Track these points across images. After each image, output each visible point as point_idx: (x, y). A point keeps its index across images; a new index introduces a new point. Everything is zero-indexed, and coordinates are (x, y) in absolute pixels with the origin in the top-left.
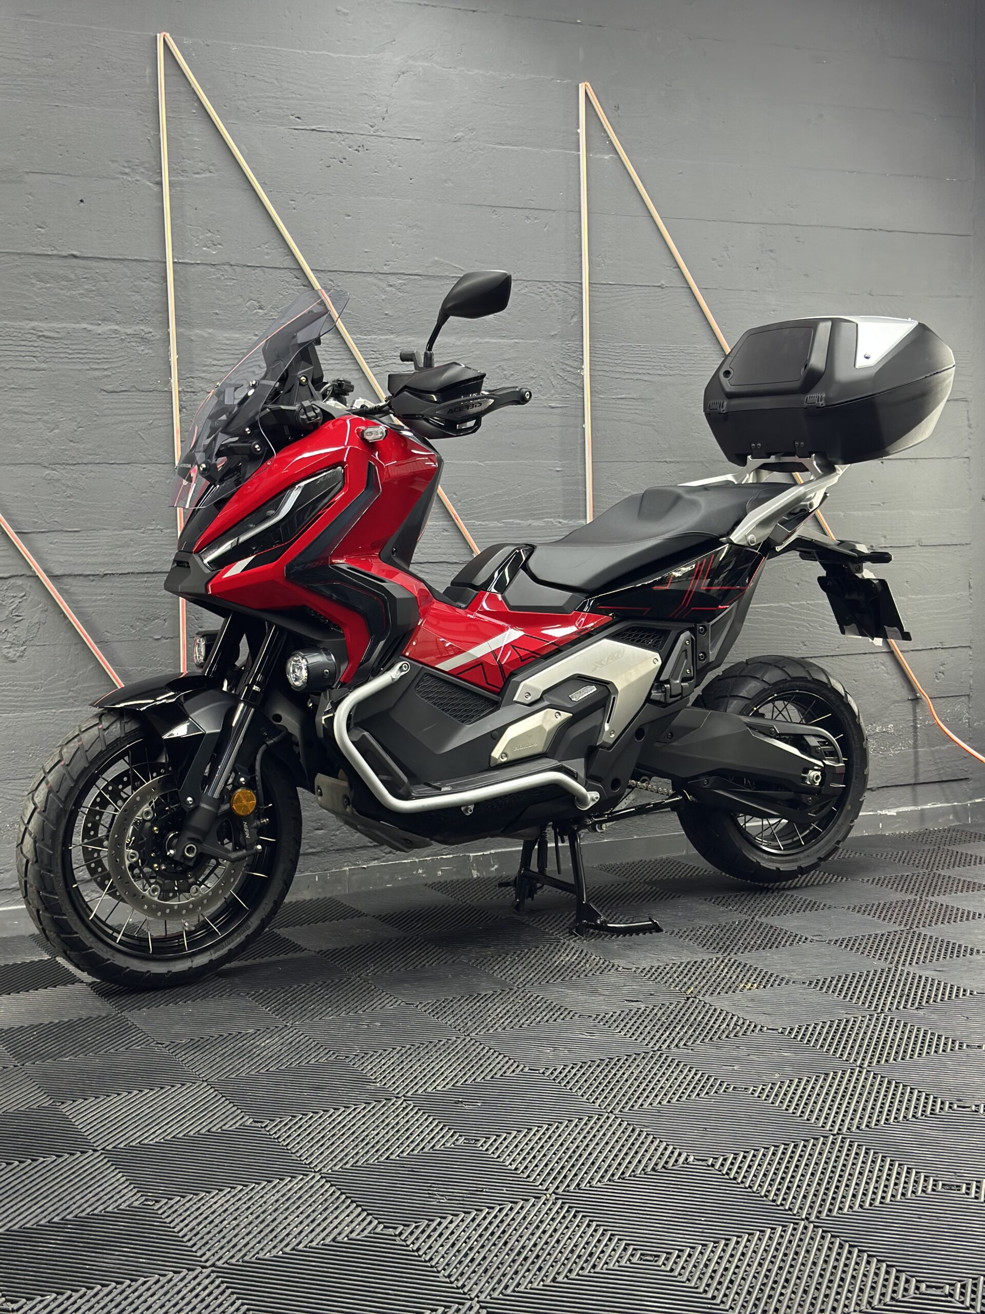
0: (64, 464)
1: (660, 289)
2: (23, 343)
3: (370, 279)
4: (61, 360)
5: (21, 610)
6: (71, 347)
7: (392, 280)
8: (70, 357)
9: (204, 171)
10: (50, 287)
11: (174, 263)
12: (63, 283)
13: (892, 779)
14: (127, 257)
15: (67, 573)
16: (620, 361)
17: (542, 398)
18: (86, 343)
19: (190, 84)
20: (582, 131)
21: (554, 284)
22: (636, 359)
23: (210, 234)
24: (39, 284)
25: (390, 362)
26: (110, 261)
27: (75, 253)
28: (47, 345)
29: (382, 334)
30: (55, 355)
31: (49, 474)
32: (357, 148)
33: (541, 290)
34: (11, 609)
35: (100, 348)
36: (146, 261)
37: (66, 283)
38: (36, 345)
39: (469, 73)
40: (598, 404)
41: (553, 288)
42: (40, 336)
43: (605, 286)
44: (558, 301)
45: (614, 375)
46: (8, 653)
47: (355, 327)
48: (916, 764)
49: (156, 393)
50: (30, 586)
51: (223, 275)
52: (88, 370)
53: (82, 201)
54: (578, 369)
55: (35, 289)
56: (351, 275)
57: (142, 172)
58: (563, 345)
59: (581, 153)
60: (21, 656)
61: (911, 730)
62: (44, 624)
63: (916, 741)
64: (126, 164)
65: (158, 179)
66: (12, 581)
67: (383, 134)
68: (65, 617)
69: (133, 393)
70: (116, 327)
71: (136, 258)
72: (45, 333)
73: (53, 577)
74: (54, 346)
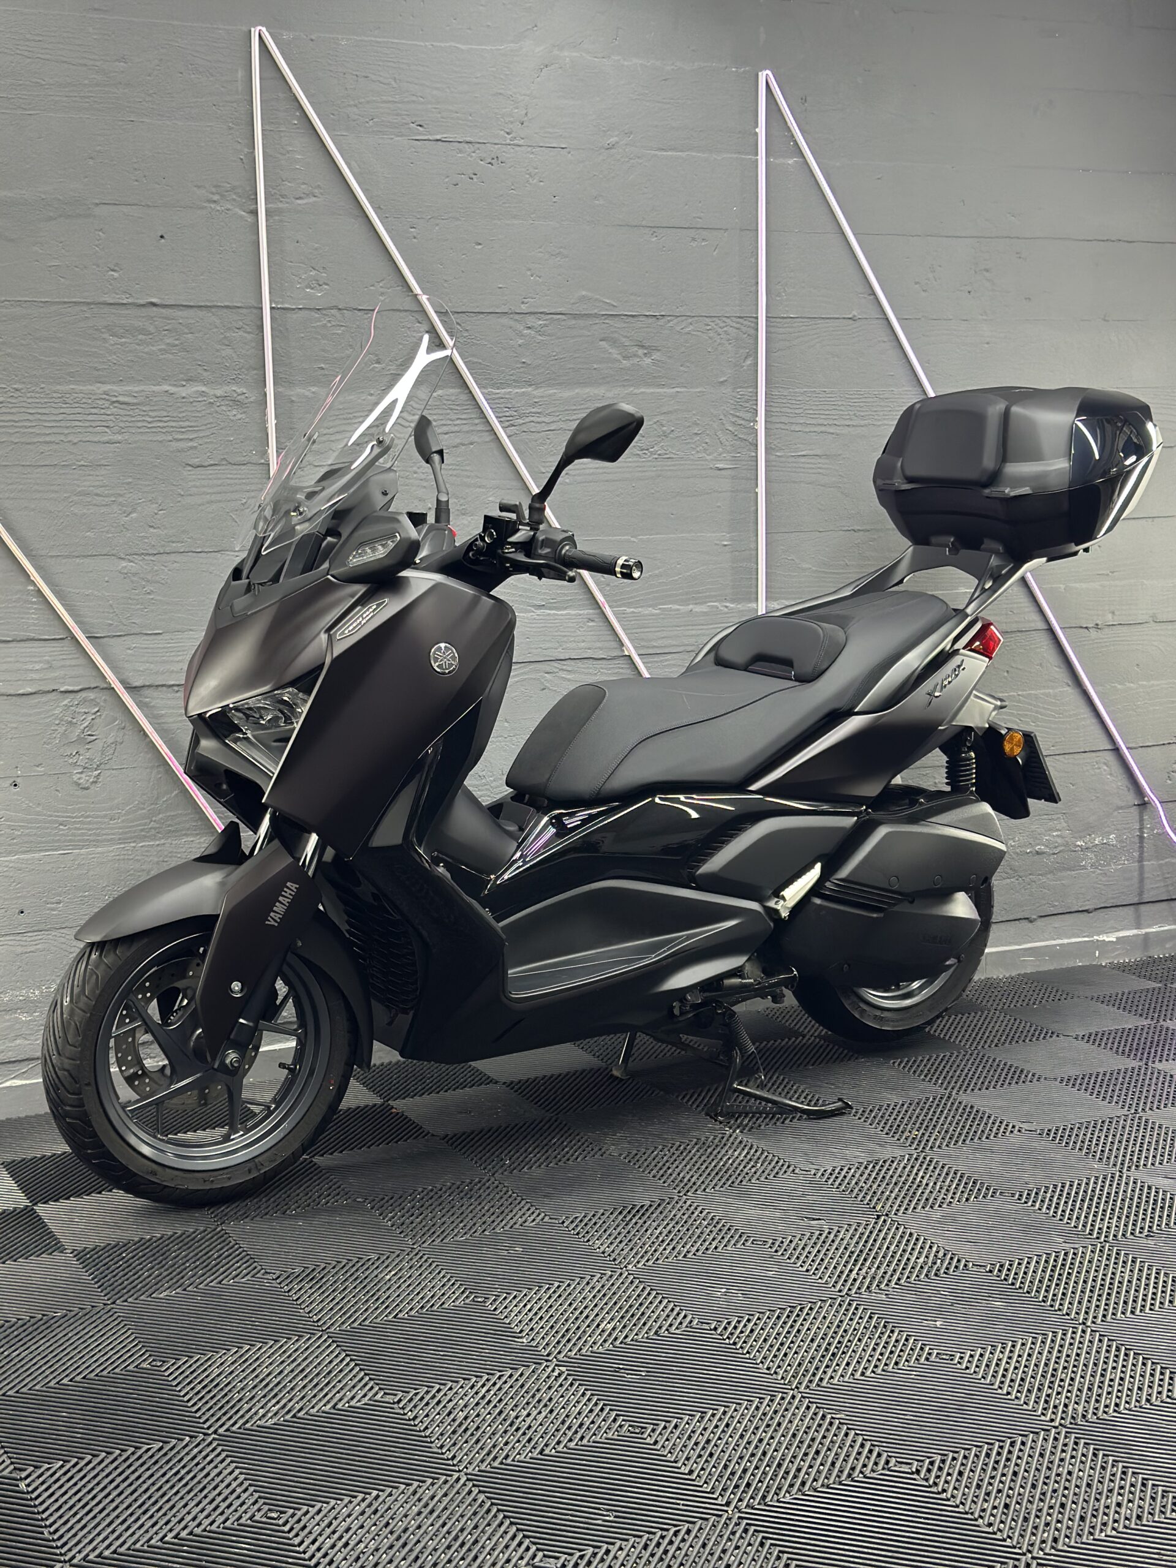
0: (143, 554)
1: (851, 322)
2: (94, 411)
3: (504, 320)
4: (140, 430)
5: (95, 728)
6: (150, 413)
7: (531, 320)
8: (150, 426)
9: (308, 195)
10: (126, 342)
11: (272, 308)
12: (140, 337)
13: (1113, 898)
14: (215, 303)
15: (148, 684)
16: (801, 411)
17: (708, 458)
18: (168, 409)
19: (290, 88)
20: (761, 130)
21: (724, 319)
22: (820, 407)
23: (313, 273)
24: (113, 340)
25: (527, 420)
26: (196, 309)
27: (154, 300)
28: (122, 412)
29: (519, 387)
30: (131, 424)
31: (126, 567)
32: (490, 160)
33: (708, 328)
34: (82, 727)
36: (239, 307)
37: (144, 337)
38: (109, 413)
39: (626, 63)
40: (774, 463)
41: (723, 325)
42: (114, 402)
43: (785, 320)
44: (729, 340)
45: (793, 428)
46: (79, 779)
47: (486, 379)
48: (1142, 880)
49: (249, 467)
50: (105, 700)
51: (329, 321)
52: (171, 441)
53: (162, 237)
54: (750, 421)
55: (107, 345)
56: (482, 316)
57: (234, 200)
58: (734, 394)
59: (759, 157)
60: (95, 782)
61: (1137, 840)
62: (122, 743)
63: (1141, 853)
64: (214, 190)
65: (253, 207)
66: (83, 694)
67: (521, 142)
68: (146, 735)
69: (223, 467)
70: (204, 389)
71: (227, 304)
72: (121, 399)
73: (130, 689)
74: (131, 413)
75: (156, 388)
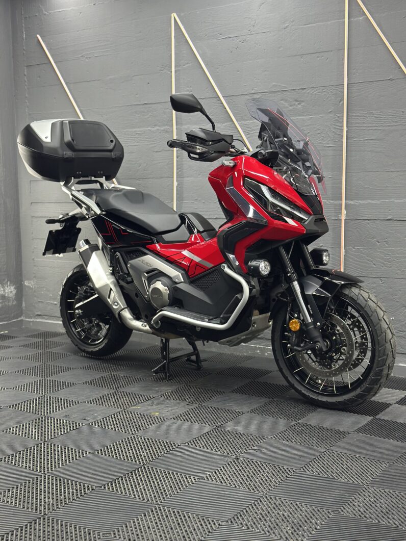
0: (142, 178)
1: (389, 81)
3: (246, 97)
4: (142, 142)
6: (145, 136)
8: (145, 140)
9: (187, 64)
10: (139, 116)
12: (143, 114)
16: (365, 121)
17: (324, 142)
18: (149, 135)
22: (375, 119)
26: (156, 104)
27: (146, 102)
28: (138, 136)
30: (140, 140)
32: (243, 41)
33: (324, 91)
35: (153, 136)
38: (135, 137)
41: (330, 89)
42: (136, 134)
43: (357, 84)
44: (333, 95)
45: (361, 128)
52: (150, 144)
54: (341, 127)
56: (239, 96)
58: (334, 116)
64: (162, 67)
67: (254, 33)
70: (158, 128)
72: (138, 132)
75: (147, 129)
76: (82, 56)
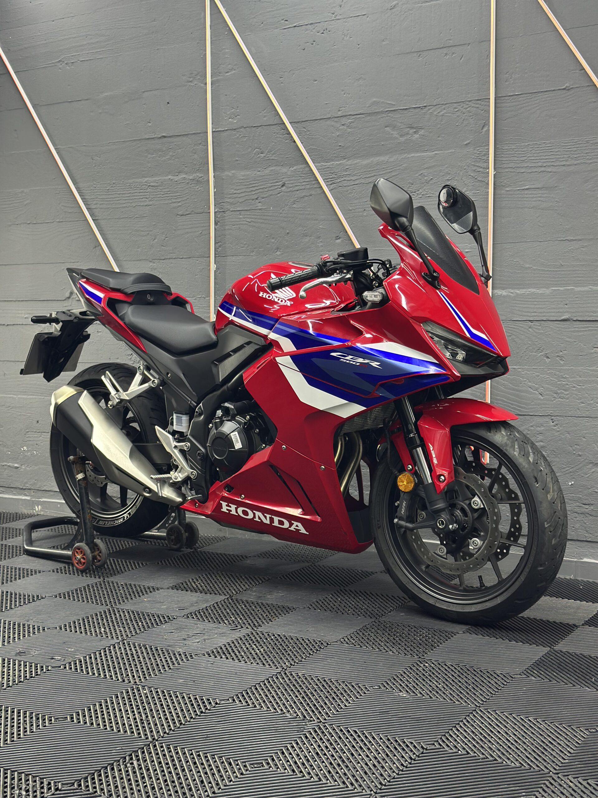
0: (158, 259)
1: (564, 91)
2: (142, 191)
3: (329, 122)
4: (158, 199)
6: (163, 190)
7: (344, 120)
8: (162, 196)
9: (231, 70)
10: (154, 157)
11: (213, 132)
12: (160, 153)
14: (189, 133)
18: (170, 187)
21: (467, 103)
23: (232, 110)
24: (149, 156)
25: (342, 179)
26: (182, 136)
27: (164, 135)
28: (152, 190)
30: (155, 196)
32: (322, 32)
35: (176, 190)
36: (198, 133)
38: (147, 191)
41: (466, 106)
42: (149, 186)
44: (470, 116)
45: (519, 170)
47: (320, 158)
49: (204, 214)
51: (240, 135)
52: (171, 203)
55: (147, 159)
57: (199, 79)
58: (475, 151)
64: (190, 76)
65: (205, 81)
67: (340, 17)
69: (193, 215)
70: (184, 176)
71: (194, 132)
72: (152, 184)
74: (155, 191)
75: (166, 178)
76: (60, 61)
